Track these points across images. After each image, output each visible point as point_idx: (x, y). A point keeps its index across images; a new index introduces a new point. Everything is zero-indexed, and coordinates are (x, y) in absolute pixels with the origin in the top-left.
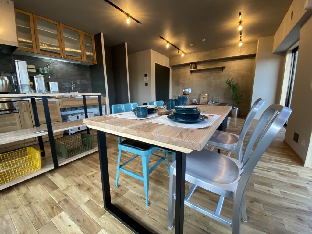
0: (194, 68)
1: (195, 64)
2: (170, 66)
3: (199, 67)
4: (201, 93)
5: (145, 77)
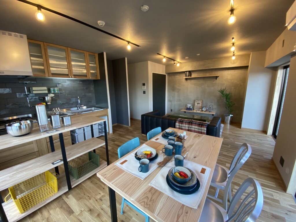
0: (189, 76)
1: (190, 72)
2: (166, 73)
3: (194, 75)
4: (196, 99)
5: (143, 86)
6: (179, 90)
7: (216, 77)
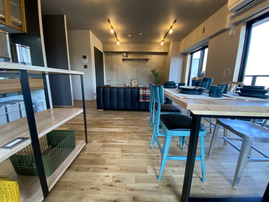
0: (126, 57)
1: (127, 53)
3: (130, 57)
6: (117, 70)
7: (147, 60)
